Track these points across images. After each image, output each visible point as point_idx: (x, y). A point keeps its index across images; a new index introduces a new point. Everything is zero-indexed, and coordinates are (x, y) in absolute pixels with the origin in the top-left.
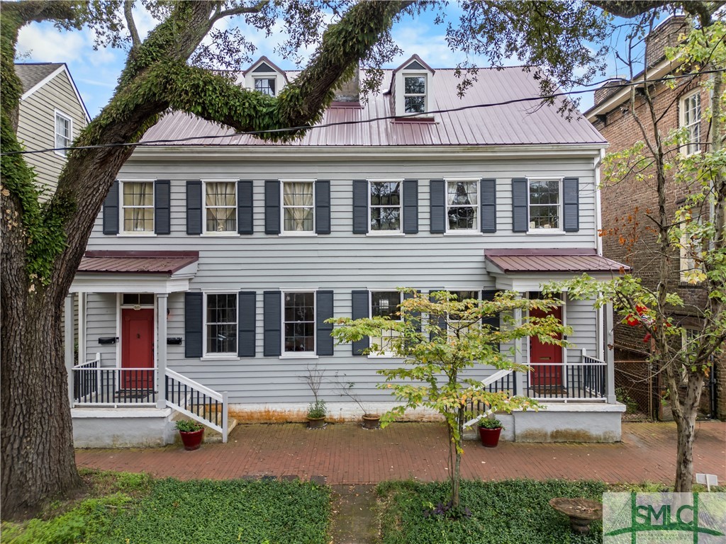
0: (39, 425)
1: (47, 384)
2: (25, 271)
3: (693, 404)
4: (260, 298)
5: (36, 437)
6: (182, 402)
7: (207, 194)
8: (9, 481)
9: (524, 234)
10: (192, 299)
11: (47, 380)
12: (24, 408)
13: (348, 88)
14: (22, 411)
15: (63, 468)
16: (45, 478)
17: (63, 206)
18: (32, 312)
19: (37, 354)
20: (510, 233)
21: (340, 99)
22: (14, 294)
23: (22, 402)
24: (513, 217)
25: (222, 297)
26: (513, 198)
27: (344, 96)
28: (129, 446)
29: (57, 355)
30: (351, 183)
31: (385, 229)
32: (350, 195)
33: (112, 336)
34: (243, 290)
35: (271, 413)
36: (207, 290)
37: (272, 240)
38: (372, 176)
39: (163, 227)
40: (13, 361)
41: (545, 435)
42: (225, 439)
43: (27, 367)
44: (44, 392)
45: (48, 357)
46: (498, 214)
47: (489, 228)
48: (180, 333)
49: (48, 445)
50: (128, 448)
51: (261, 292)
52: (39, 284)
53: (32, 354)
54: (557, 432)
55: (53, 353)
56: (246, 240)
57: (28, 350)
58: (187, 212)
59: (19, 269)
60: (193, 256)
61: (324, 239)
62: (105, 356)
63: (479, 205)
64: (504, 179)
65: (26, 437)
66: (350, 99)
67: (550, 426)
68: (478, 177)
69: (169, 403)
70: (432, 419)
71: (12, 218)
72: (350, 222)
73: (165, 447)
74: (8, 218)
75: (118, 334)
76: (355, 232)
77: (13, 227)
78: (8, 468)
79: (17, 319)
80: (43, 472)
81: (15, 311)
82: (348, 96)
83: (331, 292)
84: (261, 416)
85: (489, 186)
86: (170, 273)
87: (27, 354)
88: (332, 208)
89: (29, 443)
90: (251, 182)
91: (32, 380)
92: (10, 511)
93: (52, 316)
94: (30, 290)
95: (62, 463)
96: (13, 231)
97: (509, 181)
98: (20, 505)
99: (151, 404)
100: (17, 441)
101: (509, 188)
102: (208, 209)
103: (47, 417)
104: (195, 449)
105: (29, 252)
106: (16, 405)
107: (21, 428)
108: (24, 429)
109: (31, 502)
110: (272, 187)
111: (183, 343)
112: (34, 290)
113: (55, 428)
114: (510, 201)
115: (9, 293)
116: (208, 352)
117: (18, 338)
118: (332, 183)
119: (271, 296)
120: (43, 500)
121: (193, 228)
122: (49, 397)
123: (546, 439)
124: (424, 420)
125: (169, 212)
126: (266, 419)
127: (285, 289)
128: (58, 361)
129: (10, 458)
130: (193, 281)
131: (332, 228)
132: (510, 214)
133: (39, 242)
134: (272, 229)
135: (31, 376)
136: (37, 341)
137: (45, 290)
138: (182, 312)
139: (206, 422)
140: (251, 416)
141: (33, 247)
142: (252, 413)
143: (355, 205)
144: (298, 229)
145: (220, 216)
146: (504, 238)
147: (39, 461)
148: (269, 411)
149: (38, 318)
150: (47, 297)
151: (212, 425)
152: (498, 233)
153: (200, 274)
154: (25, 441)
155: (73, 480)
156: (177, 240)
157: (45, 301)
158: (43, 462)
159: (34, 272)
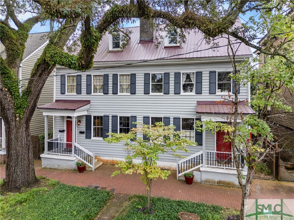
0: (20, 162)
1: (23, 150)
2: (15, 114)
3: (248, 180)
4: (110, 118)
5: (20, 167)
6: (80, 156)
7: (94, 79)
8: (12, 180)
9: (214, 95)
10: (88, 117)
11: (23, 148)
12: (16, 157)
13: (149, 35)
14: (15, 158)
15: (29, 177)
16: (22, 180)
17: (28, 92)
18: (18, 126)
19: (20, 140)
20: (208, 94)
21: (146, 39)
22: (11, 121)
23: (15, 155)
24: (210, 88)
25: (98, 117)
26: (210, 79)
27: (148, 38)
28: (63, 169)
29: (27, 140)
30: (144, 74)
31: (157, 92)
32: (143, 79)
33: (63, 129)
34: (105, 115)
35: (114, 161)
36: (93, 115)
37: (115, 96)
38: (152, 71)
39: (79, 92)
40: (12, 142)
41: (215, 182)
42: (93, 170)
43: (17, 144)
44: (22, 152)
45: (24, 141)
46: (203, 86)
47: (199, 92)
48: (84, 129)
49: (23, 169)
50: (62, 170)
51: (110, 116)
52: (19, 117)
53: (18, 140)
54: (220, 181)
55: (25, 139)
56: (106, 96)
57: (17, 138)
58: (87, 86)
59: (13, 113)
60: (88, 102)
61: (133, 96)
62: (61, 136)
63: (195, 83)
64: (206, 72)
65: (16, 166)
66: (150, 39)
67: (217, 178)
68: (195, 71)
69: (76, 155)
70: (174, 169)
71: (9, 97)
72: (143, 90)
73: (73, 170)
74: (8, 97)
75: (65, 129)
76: (145, 94)
77: (9, 100)
78: (11, 176)
79: (13, 129)
80: (22, 178)
81: (12, 126)
82: (149, 38)
83: (136, 117)
84: (111, 162)
85: (199, 75)
86: (74, 110)
87: (16, 140)
88: (137, 84)
89: (18, 168)
90: (108, 75)
91: (18, 148)
92: (12, 189)
93: (25, 128)
94: (17, 119)
95: (29, 175)
96: (10, 101)
97: (208, 72)
98: (15, 187)
99: (70, 155)
100: (14, 167)
101: (208, 75)
102: (94, 85)
103: (23, 160)
104: (82, 173)
105: (15, 108)
106: (13, 156)
107: (15, 163)
108: (16, 164)
109: (18, 187)
110: (115, 76)
111: (85, 133)
112: (18, 119)
113: (26, 164)
114: (208, 81)
115: (10, 120)
116: (94, 136)
117: (13, 135)
118: (136, 74)
119: (115, 117)
120: (22, 187)
121: (89, 92)
122: (24, 154)
123: (215, 183)
124: (171, 169)
125: (81, 86)
126: (112, 163)
127: (119, 115)
128: (27, 142)
129: (12, 172)
130: (88, 111)
131: (137, 92)
132: (208, 86)
133: (18, 104)
134: (115, 93)
135: (18, 147)
136: (20, 136)
137: (22, 119)
138: (85, 122)
139: (87, 163)
140: (107, 161)
141: (16, 106)
142: (108, 160)
143: (145, 83)
144: (125, 92)
145: (98, 87)
146: (205, 96)
147: (21, 174)
148: (113, 160)
149: (20, 128)
150: (23, 121)
151: (89, 164)
152: (203, 94)
153: (91, 108)
154: (16, 167)
155: (33, 181)
156: (83, 96)
157: (22, 123)
158: (22, 175)
159: (17, 113)
